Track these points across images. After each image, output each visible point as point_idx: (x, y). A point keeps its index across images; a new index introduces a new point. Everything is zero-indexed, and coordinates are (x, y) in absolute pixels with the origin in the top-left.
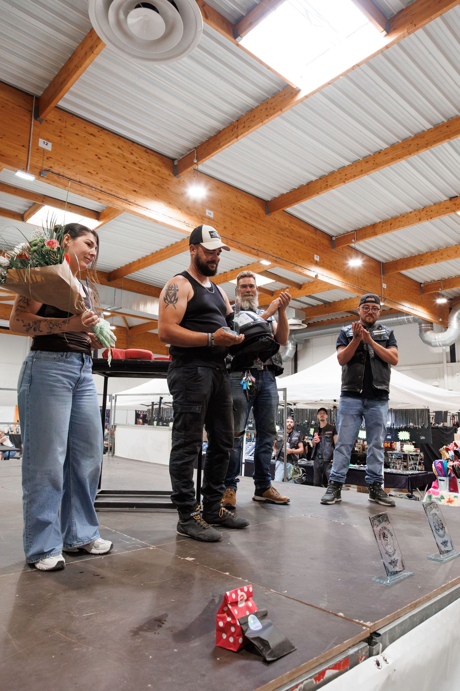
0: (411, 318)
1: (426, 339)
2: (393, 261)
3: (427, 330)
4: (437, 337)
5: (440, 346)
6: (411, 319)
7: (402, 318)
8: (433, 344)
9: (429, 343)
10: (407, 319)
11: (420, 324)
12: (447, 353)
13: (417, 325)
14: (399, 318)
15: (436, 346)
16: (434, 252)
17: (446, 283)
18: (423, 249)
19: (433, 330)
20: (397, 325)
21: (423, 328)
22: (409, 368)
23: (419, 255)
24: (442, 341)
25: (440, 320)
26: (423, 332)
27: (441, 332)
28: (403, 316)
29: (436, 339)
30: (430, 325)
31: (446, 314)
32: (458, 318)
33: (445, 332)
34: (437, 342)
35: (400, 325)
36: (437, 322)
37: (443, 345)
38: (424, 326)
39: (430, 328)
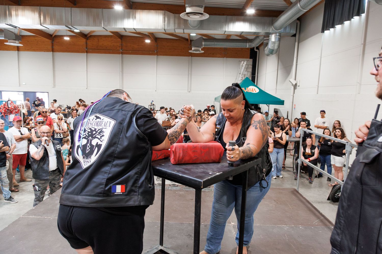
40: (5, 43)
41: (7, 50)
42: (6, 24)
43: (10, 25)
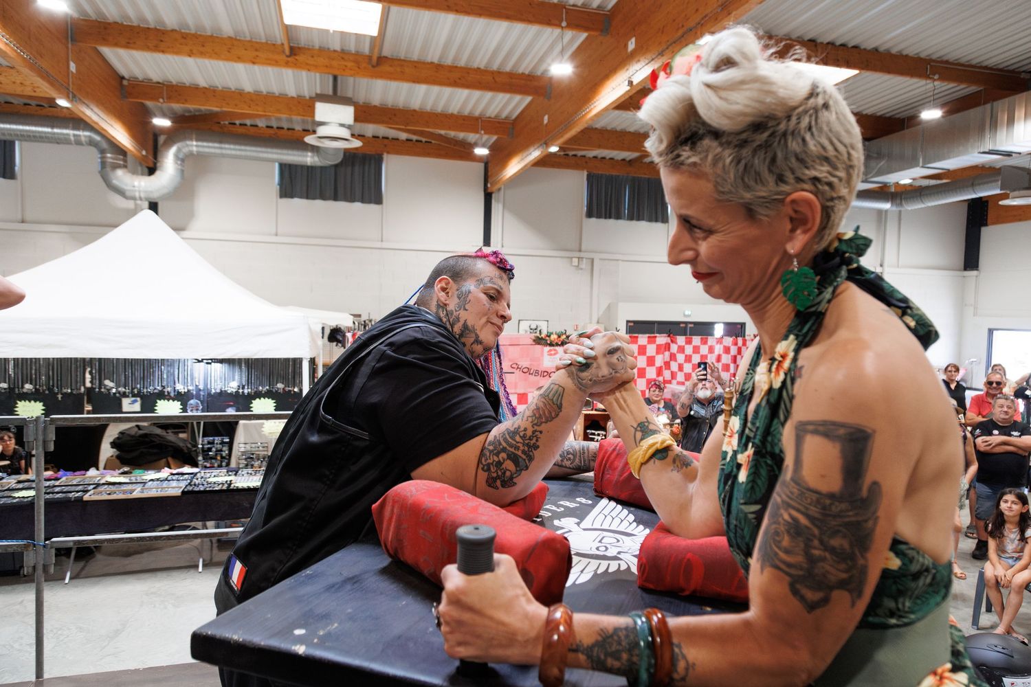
0: (85, 136)
1: (115, 182)
2: (96, 20)
3: (115, 167)
4: (136, 183)
5: (141, 199)
6: (83, 139)
7: (65, 131)
8: (128, 194)
9: (120, 192)
10: (74, 135)
11: (102, 152)
13: (94, 154)
14: (56, 130)
15: (134, 198)
16: (187, 34)
17: (172, 91)
18: (171, 21)
19: (125, 167)
20: (51, 142)
21: (109, 160)
22: (66, 229)
23: (156, 29)
24: (146, 192)
25: (144, 153)
26: (108, 169)
27: (143, 174)
28: (66, 127)
29: (134, 187)
30: (121, 157)
31: (151, 143)
32: (176, 156)
33: (152, 177)
34: (135, 191)
35: (58, 143)
36: (139, 155)
37: (146, 199)
38: (111, 158)
39: (121, 162)
40: (1001, 203)
41: (1020, 220)
42: (981, 151)
43: (990, 152)
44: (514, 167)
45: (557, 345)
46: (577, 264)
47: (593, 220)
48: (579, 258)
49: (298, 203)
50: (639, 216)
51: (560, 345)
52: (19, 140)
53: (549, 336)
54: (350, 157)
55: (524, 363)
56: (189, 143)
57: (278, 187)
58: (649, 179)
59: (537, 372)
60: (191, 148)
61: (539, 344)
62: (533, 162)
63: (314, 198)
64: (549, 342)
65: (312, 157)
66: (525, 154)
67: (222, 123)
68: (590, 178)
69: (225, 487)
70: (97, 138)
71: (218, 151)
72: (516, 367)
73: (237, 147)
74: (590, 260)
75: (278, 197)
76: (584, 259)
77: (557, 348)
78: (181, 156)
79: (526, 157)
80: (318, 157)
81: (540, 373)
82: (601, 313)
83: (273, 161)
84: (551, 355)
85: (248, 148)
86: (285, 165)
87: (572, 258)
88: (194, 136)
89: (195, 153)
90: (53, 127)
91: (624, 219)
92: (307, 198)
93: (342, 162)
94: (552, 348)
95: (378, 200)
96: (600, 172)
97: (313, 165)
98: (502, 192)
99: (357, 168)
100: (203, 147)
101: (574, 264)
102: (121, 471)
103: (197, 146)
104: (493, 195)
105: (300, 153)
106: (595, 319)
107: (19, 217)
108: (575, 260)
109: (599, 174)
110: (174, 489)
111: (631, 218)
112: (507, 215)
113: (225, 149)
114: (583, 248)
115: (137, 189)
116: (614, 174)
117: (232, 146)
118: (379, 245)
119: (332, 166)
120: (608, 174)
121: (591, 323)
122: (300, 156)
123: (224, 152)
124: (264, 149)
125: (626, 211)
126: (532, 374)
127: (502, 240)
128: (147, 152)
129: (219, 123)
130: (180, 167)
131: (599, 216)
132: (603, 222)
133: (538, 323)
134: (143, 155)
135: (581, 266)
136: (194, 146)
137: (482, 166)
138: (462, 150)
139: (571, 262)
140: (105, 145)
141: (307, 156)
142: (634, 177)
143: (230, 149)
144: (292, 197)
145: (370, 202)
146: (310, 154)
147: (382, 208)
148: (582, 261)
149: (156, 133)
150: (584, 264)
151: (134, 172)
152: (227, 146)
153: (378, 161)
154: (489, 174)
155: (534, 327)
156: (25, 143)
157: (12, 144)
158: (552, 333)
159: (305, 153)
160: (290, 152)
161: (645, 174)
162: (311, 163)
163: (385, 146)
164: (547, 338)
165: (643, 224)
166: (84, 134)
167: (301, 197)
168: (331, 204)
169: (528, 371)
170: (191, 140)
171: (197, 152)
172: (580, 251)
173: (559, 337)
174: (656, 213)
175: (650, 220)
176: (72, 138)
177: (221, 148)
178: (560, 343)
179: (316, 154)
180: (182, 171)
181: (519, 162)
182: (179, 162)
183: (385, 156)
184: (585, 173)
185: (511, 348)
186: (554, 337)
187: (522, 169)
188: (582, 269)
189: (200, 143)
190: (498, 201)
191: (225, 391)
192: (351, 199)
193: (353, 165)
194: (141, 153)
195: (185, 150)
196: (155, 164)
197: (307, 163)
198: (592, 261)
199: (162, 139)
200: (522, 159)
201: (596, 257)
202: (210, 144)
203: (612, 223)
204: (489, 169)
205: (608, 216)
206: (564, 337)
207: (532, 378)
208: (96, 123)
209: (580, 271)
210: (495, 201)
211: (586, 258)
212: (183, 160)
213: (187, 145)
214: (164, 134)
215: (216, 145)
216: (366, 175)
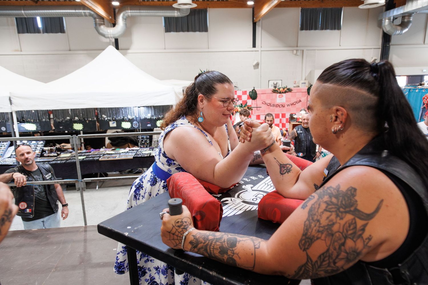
0: (88, 12)
1: (101, 31)
3: (100, 25)
4: (109, 31)
5: (111, 38)
6: (87, 14)
7: (80, 11)
8: (106, 36)
9: (103, 35)
10: (84, 13)
11: (95, 19)
12: (113, 43)
13: (91, 19)
14: (77, 11)
15: (108, 38)
19: (104, 24)
20: (76, 16)
21: (98, 22)
22: (85, 52)
24: (113, 34)
25: (110, 17)
26: (98, 26)
27: (111, 27)
28: (80, 9)
29: (108, 33)
30: (102, 20)
31: (113, 13)
32: (123, 18)
33: (115, 28)
34: (109, 34)
35: (78, 16)
36: (109, 19)
37: (113, 38)
38: (99, 21)
39: (102, 23)
44: (265, 9)
45: (283, 93)
46: (295, 53)
47: (304, 31)
48: (296, 50)
49: (173, 34)
50: (326, 27)
51: (284, 93)
52: (64, 16)
53: (279, 89)
54: (193, 11)
55: (268, 102)
56: (127, 11)
57: (164, 28)
58: (332, 8)
59: (274, 105)
60: (128, 14)
61: (275, 93)
62: (276, 5)
63: (179, 31)
64: (279, 92)
65: (177, 13)
66: (270, 3)
67: (140, 1)
68: (302, 10)
69: (148, 156)
70: (92, 13)
71: (139, 14)
72: (265, 103)
73: (146, 11)
74: (302, 51)
75: (165, 32)
76: (299, 51)
77: (283, 94)
78: (125, 17)
79: (271, 4)
80: (180, 13)
81: (275, 105)
82: (307, 75)
83: (161, 16)
84: (280, 97)
85: (151, 11)
86: (166, 17)
87: (293, 50)
88: (129, 8)
89: (130, 16)
90: (75, 10)
91: (319, 30)
92: (176, 31)
93: (190, 14)
94: (280, 94)
95: (206, 30)
96: (308, 7)
97: (178, 16)
98: (261, 22)
99: (196, 16)
100: (133, 12)
101: (294, 53)
102: (112, 149)
103: (130, 12)
104: (257, 23)
105: (172, 11)
106: (304, 78)
107: (68, 49)
108: (295, 51)
109: (307, 8)
110: (130, 156)
111: (322, 29)
112: (263, 32)
113: (142, 13)
114: (299, 45)
115: (109, 33)
116: (314, 7)
117: (144, 11)
118: (207, 50)
119: (185, 16)
120: (311, 8)
121: (302, 80)
122: (172, 13)
123: (141, 14)
124: (157, 11)
125: (320, 26)
126: (272, 106)
127: (261, 44)
128: (111, 17)
129: (138, 1)
130: (125, 23)
131: (306, 29)
132: (308, 31)
133: (278, 81)
134: (110, 19)
135: (297, 54)
136: (129, 12)
137: (251, 9)
138: (242, 3)
139: (293, 52)
140: (95, 16)
141: (175, 13)
142: (324, 8)
143: (144, 12)
144: (170, 32)
145: (202, 31)
146: (176, 12)
147: (208, 33)
148: (298, 51)
149: (114, 8)
150: (299, 53)
151: (108, 26)
152: (142, 11)
153: (205, 11)
154: (255, 13)
155: (275, 83)
156: (66, 18)
157: (62, 18)
158: (281, 88)
159: (174, 12)
160: (168, 11)
161: (330, 6)
162: (177, 16)
163: (208, 4)
164: (278, 90)
165: (328, 31)
166: (87, 11)
167: (174, 31)
168: (186, 33)
169: (270, 105)
170: (128, 10)
171: (131, 15)
172: (297, 47)
173: (284, 89)
174: (335, 26)
175: (332, 29)
176: (83, 14)
177: (140, 12)
178: (284, 92)
179: (178, 11)
180: (126, 24)
181: (268, 7)
182: (124, 20)
183: (208, 9)
184: (300, 8)
185: (262, 95)
186: (281, 89)
187: (269, 10)
188: (298, 55)
189: (131, 11)
190: (259, 26)
191: (146, 118)
192: (195, 31)
193: (195, 15)
194: (109, 17)
195: (126, 15)
196: (115, 22)
197: (175, 15)
198: (303, 51)
199: (117, 10)
200: (269, 5)
201: (305, 49)
202: (136, 11)
203: (312, 32)
204: (255, 11)
205: (311, 29)
206: (286, 89)
207: (272, 108)
208: (91, 7)
209: (297, 56)
210: (258, 25)
211: (300, 50)
212: (126, 19)
213: (127, 13)
214: (117, 8)
215: (138, 11)
216: (200, 19)
